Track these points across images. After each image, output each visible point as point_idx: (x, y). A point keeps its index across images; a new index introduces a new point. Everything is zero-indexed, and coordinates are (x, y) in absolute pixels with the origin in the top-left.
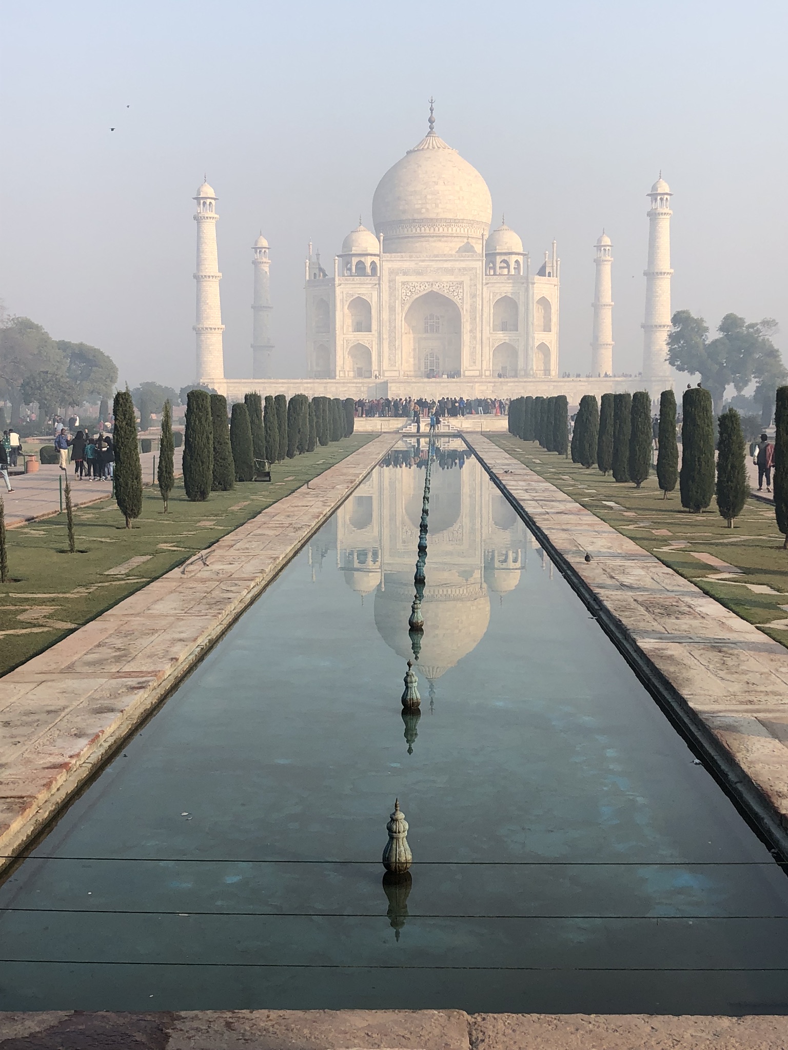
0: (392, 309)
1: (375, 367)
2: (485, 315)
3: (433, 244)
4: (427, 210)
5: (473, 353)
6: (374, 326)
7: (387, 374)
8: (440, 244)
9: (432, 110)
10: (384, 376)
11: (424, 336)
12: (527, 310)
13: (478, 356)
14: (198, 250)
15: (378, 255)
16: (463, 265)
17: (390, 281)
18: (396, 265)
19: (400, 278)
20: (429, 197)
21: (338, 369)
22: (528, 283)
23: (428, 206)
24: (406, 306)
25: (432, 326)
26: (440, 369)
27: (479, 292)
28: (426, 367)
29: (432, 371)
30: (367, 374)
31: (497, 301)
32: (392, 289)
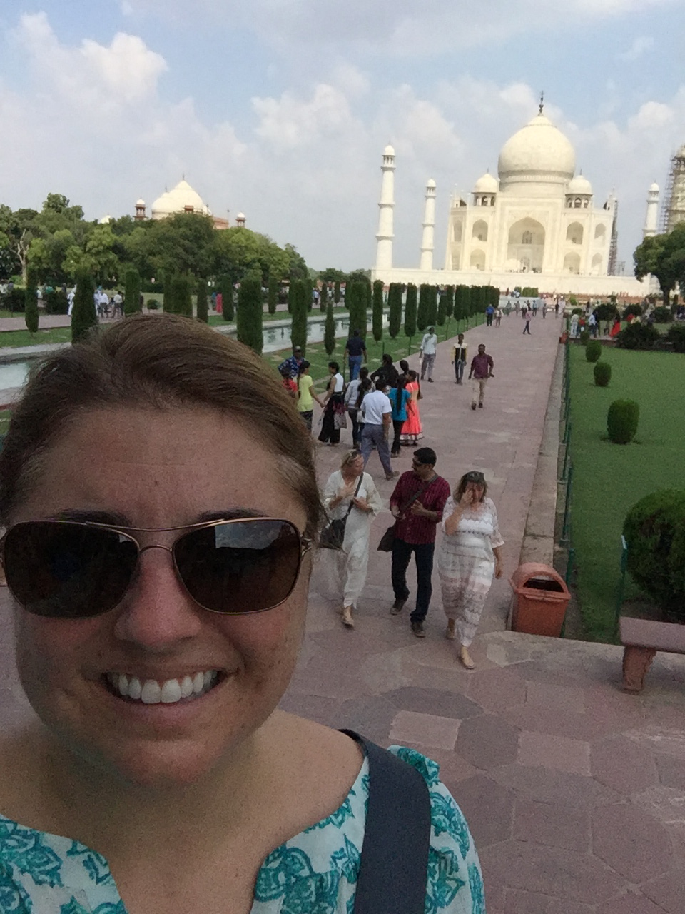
0: (501, 227)
1: (487, 263)
2: (562, 232)
4: (532, 164)
5: (551, 257)
6: (488, 238)
7: (493, 268)
9: (542, 99)
10: (491, 270)
11: (522, 245)
12: (589, 231)
13: (554, 260)
15: (496, 194)
17: (502, 210)
18: (506, 200)
19: (508, 208)
21: (464, 264)
22: (591, 214)
24: (511, 225)
25: (527, 239)
26: (530, 267)
27: (558, 219)
28: (521, 266)
29: (525, 268)
30: (482, 268)
31: (570, 225)
32: (502, 215)
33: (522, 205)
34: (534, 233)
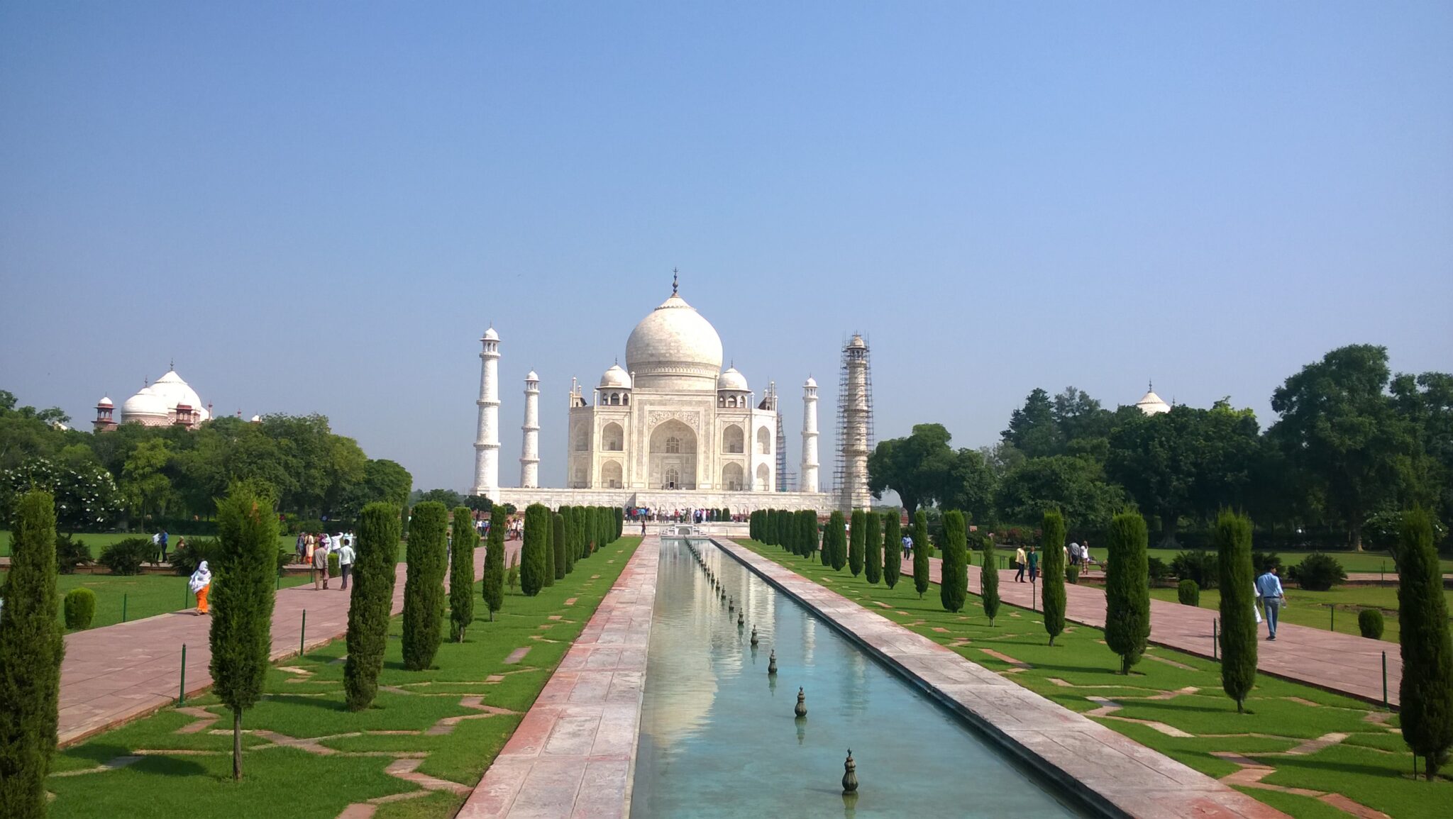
0: (641, 433)
1: (625, 480)
2: (717, 438)
3: (675, 382)
4: (671, 354)
5: (706, 470)
6: (625, 446)
7: (634, 485)
8: (679, 382)
9: (675, 277)
10: (632, 488)
11: (666, 455)
12: (750, 437)
13: (711, 473)
14: (483, 382)
15: (630, 390)
16: (699, 398)
17: (638, 411)
18: (645, 397)
19: (647, 408)
20: (672, 344)
21: (594, 481)
22: (751, 415)
23: (671, 352)
24: (652, 430)
25: (673, 446)
26: (679, 482)
27: (712, 421)
28: (667, 481)
29: (672, 485)
30: (618, 485)
31: (727, 429)
32: (641, 417)
33: (665, 405)
34: (681, 439)
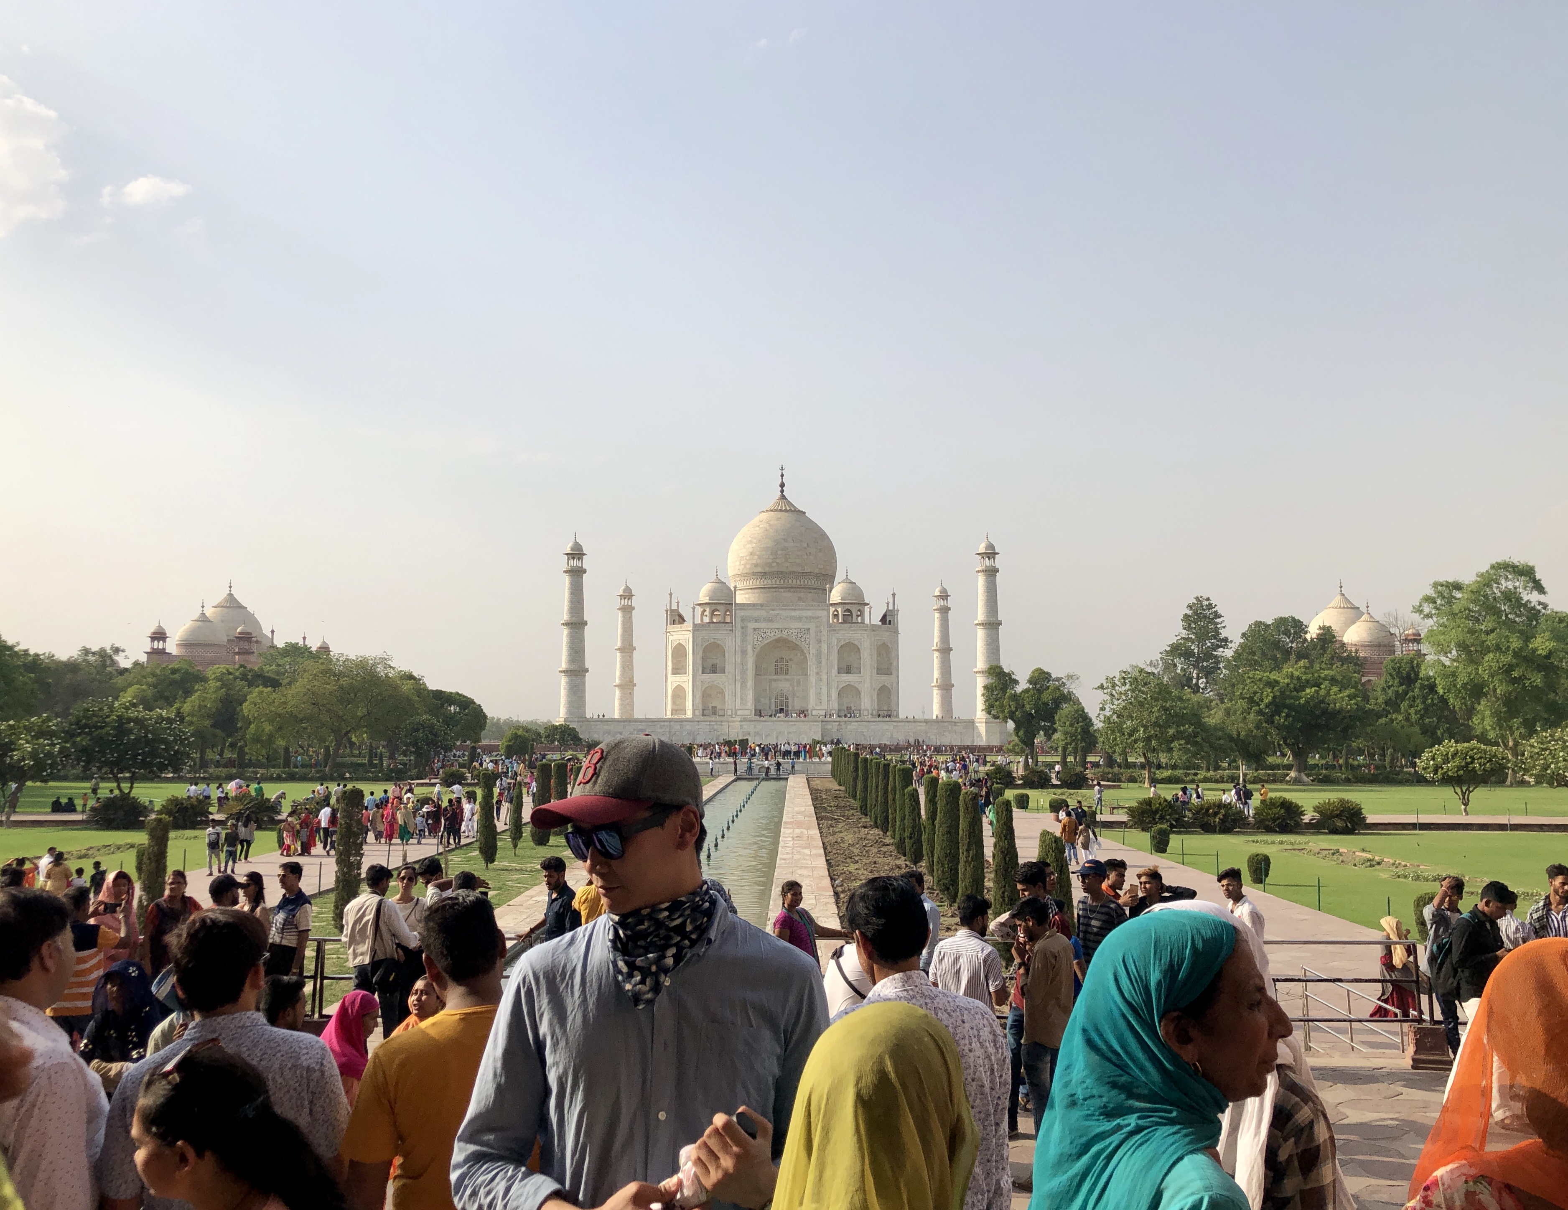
1: (729, 705)
2: (831, 657)
3: (784, 594)
4: (777, 563)
5: (819, 693)
6: (729, 668)
7: (739, 713)
9: (782, 476)
10: (736, 714)
11: (775, 677)
12: (869, 655)
13: (824, 698)
15: (732, 605)
16: (809, 613)
17: (742, 628)
18: (749, 613)
19: (751, 625)
20: (779, 552)
21: (694, 708)
22: (869, 630)
23: (778, 561)
24: (756, 651)
25: (782, 669)
26: (790, 708)
27: (824, 638)
28: (776, 706)
29: (781, 710)
30: (721, 713)
31: (841, 647)
32: (744, 635)
33: (770, 621)
34: (791, 660)
